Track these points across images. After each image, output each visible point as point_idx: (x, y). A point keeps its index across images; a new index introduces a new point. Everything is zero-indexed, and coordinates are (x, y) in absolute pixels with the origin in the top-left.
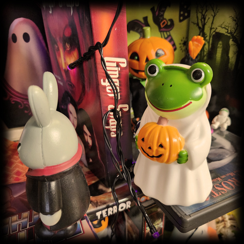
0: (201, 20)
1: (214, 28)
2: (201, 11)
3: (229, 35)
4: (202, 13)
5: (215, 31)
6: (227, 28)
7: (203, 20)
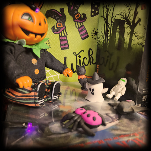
0: (106, 13)
1: (114, 17)
2: (105, 6)
3: (124, 19)
4: (106, 7)
5: (114, 19)
6: (123, 14)
7: (107, 12)
